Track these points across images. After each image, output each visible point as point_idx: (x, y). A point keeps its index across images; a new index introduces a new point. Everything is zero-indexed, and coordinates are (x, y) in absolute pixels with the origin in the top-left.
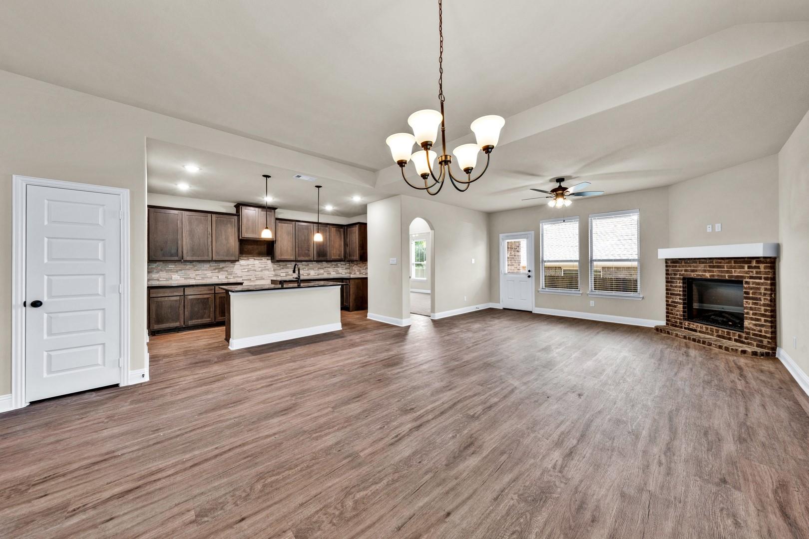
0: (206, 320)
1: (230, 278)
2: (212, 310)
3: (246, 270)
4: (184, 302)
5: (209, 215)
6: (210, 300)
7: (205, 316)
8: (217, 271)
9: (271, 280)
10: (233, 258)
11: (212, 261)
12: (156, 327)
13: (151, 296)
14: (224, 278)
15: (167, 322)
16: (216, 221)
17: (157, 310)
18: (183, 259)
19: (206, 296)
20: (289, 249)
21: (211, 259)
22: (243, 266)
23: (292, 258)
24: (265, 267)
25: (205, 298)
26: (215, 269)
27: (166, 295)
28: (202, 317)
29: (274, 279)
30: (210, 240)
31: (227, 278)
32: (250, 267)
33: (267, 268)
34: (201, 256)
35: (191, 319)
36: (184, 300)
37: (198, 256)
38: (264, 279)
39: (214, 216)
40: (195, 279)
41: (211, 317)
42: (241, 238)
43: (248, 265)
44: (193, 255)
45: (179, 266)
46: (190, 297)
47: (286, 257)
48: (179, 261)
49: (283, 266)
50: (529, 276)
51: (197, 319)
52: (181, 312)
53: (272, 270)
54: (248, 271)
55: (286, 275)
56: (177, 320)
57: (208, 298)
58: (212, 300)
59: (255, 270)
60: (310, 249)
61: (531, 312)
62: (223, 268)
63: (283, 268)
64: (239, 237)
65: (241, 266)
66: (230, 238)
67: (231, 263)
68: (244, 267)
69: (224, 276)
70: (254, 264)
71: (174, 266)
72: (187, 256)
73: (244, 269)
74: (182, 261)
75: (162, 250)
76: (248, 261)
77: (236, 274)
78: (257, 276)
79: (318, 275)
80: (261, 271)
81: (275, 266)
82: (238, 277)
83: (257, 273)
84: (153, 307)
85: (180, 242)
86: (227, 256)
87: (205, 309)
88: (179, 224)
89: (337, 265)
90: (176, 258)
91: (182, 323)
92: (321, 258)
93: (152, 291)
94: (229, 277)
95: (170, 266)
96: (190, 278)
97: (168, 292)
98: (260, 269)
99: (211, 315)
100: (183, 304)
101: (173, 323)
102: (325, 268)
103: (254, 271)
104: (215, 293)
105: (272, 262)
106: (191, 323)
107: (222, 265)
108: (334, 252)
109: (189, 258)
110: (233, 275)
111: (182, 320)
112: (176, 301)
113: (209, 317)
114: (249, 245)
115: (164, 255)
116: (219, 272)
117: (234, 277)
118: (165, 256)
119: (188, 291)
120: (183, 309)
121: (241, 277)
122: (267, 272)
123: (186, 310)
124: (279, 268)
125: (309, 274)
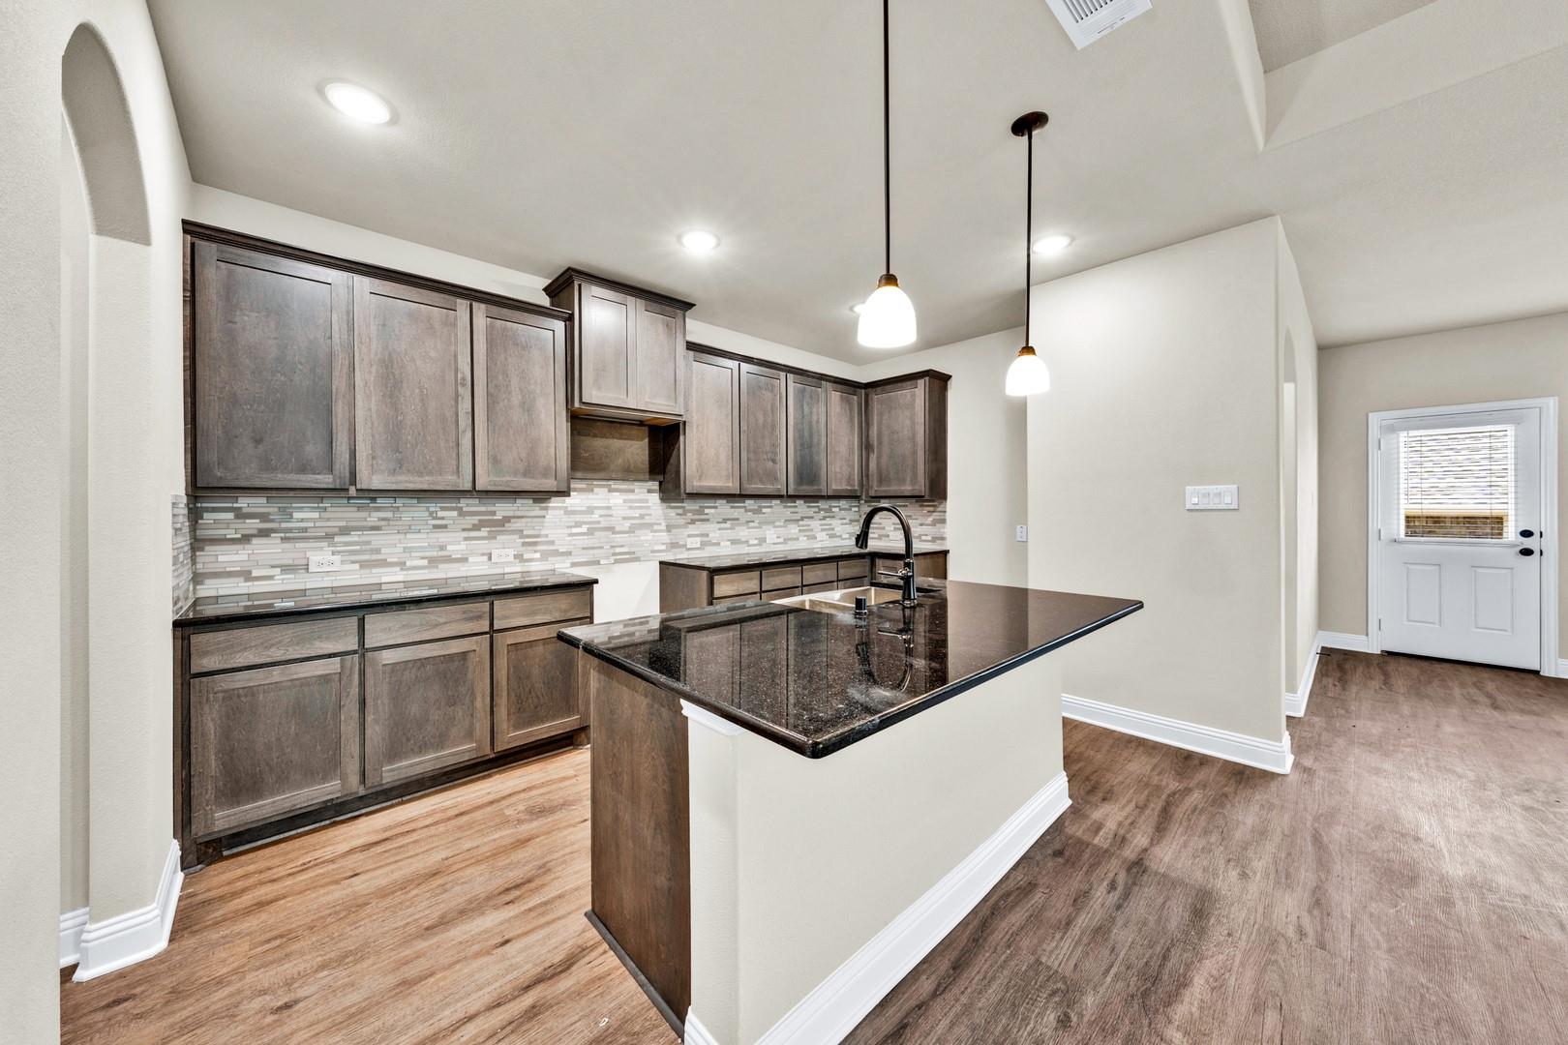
0: (460, 751)
1: (531, 560)
2: (478, 703)
3: (584, 529)
4: (362, 684)
5: (462, 305)
6: (473, 659)
7: (454, 731)
8: (484, 532)
9: (661, 563)
10: (550, 484)
11: (473, 492)
12: (224, 819)
13: (194, 670)
14: (511, 558)
15: (283, 782)
16: (490, 329)
17: (226, 735)
18: (353, 482)
19: (456, 647)
20: (724, 454)
21: (468, 486)
22: (574, 512)
23: (732, 486)
24: (642, 517)
25: (451, 657)
26: (476, 527)
27: (277, 654)
28: (441, 742)
29: (669, 558)
30: (465, 405)
31: (519, 557)
32: (595, 517)
33: (647, 520)
34: (430, 473)
35: (393, 753)
36: (362, 673)
37: (420, 474)
38: (637, 559)
39: (480, 309)
40: (402, 565)
41: (477, 732)
42: (577, 404)
43: (590, 510)
44: (400, 466)
45: (340, 514)
46: (389, 657)
47: (712, 484)
48: (338, 492)
49: (695, 512)
50: (1527, 552)
51: (422, 749)
52: (349, 728)
53: (663, 527)
54: (591, 532)
55: (704, 544)
56: (332, 765)
57: (464, 654)
58: (480, 662)
59: (611, 529)
60: (778, 458)
61: (1536, 673)
62: (507, 519)
63: (693, 522)
64: (569, 399)
65: (568, 512)
66: (540, 403)
67: (536, 501)
68: (578, 518)
69: (512, 552)
70: (609, 508)
71: (316, 515)
72: (373, 471)
73: (578, 525)
74: (352, 491)
75: (258, 441)
76: (591, 496)
77: (552, 543)
78: (618, 550)
79: (786, 541)
80: (631, 531)
81: (672, 513)
82: (556, 553)
83: (619, 538)
84: (209, 722)
85: (340, 410)
86: (527, 473)
87: (452, 702)
88: (335, 327)
89: (829, 510)
90: (325, 480)
91: (354, 780)
92: (804, 487)
93: (199, 640)
94: (526, 556)
95: (296, 515)
96: (383, 563)
97: (280, 641)
98: (627, 524)
99: (477, 725)
100: (355, 690)
101: (308, 785)
102: (802, 519)
103: (609, 533)
104: (492, 631)
105: (663, 500)
106: (392, 773)
107: (502, 509)
108: (838, 470)
109: (377, 482)
110: (539, 548)
111: (352, 767)
112: (325, 679)
113: (469, 735)
114: (595, 436)
115: (267, 466)
116: (492, 537)
117: (545, 556)
118: (274, 469)
119: (381, 630)
120: (356, 714)
121: (569, 553)
122: (646, 536)
123: (369, 718)
124: (681, 521)
125: (762, 541)
